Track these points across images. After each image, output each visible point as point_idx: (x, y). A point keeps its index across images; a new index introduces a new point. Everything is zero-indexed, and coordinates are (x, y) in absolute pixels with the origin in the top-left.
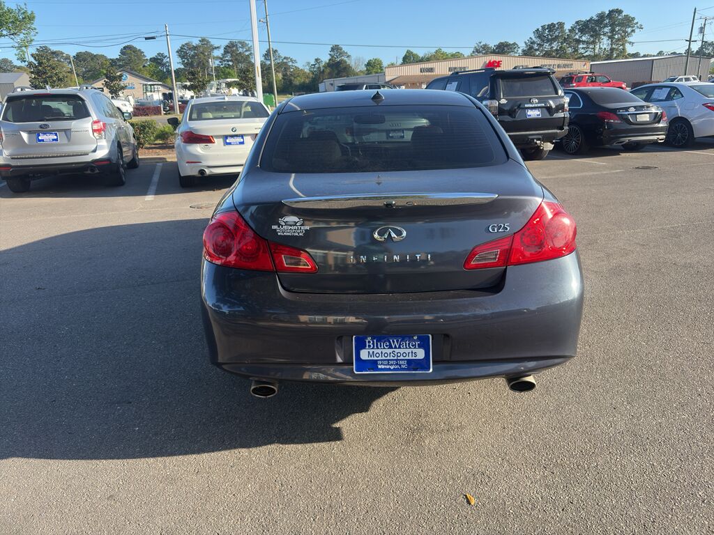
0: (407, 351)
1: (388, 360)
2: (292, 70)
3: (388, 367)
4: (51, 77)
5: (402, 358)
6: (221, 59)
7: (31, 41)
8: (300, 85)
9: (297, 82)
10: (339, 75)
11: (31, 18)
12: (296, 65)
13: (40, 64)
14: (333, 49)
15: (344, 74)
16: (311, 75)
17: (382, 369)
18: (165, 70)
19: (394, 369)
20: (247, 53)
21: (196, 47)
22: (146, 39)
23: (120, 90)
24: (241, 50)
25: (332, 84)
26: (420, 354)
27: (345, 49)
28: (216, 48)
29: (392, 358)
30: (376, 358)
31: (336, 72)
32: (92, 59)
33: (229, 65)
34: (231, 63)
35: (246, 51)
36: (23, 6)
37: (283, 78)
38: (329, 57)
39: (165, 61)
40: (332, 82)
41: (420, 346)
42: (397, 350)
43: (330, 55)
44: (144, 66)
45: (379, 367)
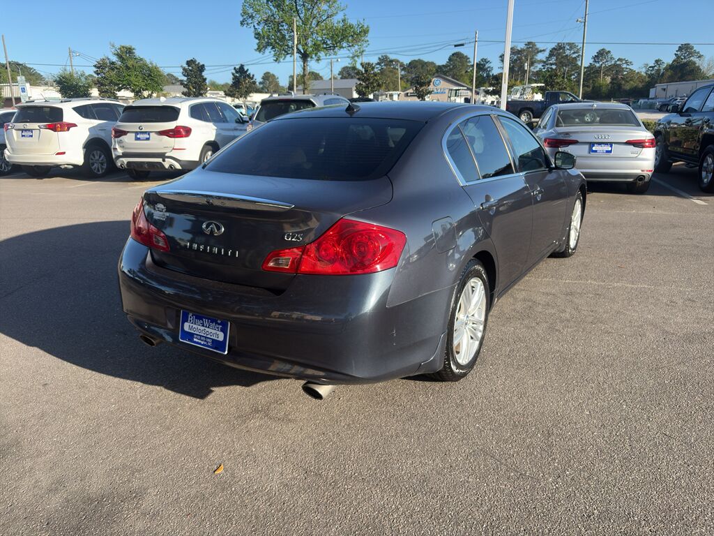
0: (214, 331)
1: (201, 336)
2: (625, 73)
3: (200, 341)
4: (372, 83)
5: (209, 336)
6: (544, 62)
7: (363, 51)
8: (630, 90)
9: (627, 87)
10: (682, 78)
11: (366, 32)
12: (631, 67)
13: (366, 71)
14: (680, 49)
15: (690, 77)
16: (647, 79)
17: (195, 342)
18: (485, 75)
19: (203, 345)
20: (574, 56)
21: (520, 51)
22: (456, 46)
23: (426, 95)
24: (568, 52)
25: (664, 90)
26: (221, 337)
27: (696, 48)
28: (541, 51)
29: (203, 335)
30: (193, 332)
31: (680, 75)
32: (423, 66)
33: (551, 68)
34: (554, 67)
35: (574, 53)
36: (362, 22)
37: (611, 83)
38: (674, 57)
39: (487, 66)
40: (665, 87)
41: (221, 331)
42: (207, 329)
43: (676, 54)
44: (467, 72)
45: (195, 340)
